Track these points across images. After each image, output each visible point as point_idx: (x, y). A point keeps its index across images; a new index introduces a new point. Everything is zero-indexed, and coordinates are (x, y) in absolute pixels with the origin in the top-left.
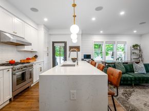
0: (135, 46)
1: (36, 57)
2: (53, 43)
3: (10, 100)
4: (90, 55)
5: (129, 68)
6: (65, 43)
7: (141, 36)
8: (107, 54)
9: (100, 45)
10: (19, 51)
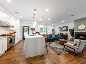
0: (53, 29)
1: (15, 32)
2: (23, 26)
3: (6, 51)
4: (39, 32)
5: (51, 36)
6: (29, 27)
7: (54, 26)
8: (45, 32)
9: (42, 28)
10: (7, 30)
